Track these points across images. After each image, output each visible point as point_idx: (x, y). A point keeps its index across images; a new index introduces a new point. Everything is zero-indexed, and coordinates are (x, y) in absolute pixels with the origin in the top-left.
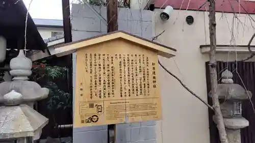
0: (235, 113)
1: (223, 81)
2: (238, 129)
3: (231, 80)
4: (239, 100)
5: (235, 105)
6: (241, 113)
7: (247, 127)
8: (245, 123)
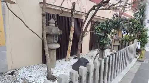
0: (55, 41)
1: (50, 24)
2: (55, 49)
3: (54, 25)
4: (57, 35)
5: (55, 37)
6: (57, 41)
7: (59, 48)
8: (58, 46)
